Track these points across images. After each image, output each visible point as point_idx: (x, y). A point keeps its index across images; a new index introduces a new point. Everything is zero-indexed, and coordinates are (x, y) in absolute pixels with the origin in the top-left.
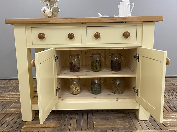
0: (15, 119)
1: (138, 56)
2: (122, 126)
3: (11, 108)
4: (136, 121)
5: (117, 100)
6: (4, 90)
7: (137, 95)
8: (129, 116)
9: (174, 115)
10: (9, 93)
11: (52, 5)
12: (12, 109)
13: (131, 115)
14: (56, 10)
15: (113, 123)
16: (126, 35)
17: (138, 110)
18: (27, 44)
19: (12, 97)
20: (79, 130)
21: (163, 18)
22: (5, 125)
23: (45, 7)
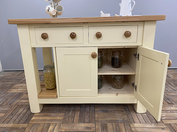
0: (25, 111)
1: (138, 55)
2: (121, 119)
3: (22, 99)
4: (133, 114)
5: (117, 95)
6: (18, 81)
7: (136, 91)
8: (127, 109)
9: (169, 108)
10: (22, 84)
11: (56, 4)
12: (23, 101)
13: (130, 107)
14: (60, 9)
15: (113, 115)
16: (127, 35)
17: (136, 104)
18: (31, 44)
19: (24, 88)
20: (82, 122)
21: (165, 17)
22: (15, 117)
23: (49, 6)
